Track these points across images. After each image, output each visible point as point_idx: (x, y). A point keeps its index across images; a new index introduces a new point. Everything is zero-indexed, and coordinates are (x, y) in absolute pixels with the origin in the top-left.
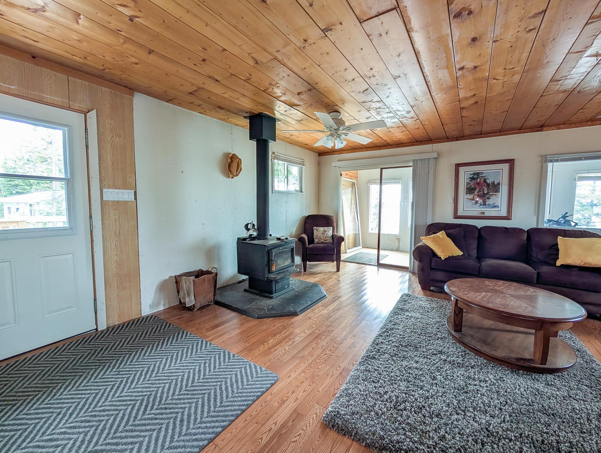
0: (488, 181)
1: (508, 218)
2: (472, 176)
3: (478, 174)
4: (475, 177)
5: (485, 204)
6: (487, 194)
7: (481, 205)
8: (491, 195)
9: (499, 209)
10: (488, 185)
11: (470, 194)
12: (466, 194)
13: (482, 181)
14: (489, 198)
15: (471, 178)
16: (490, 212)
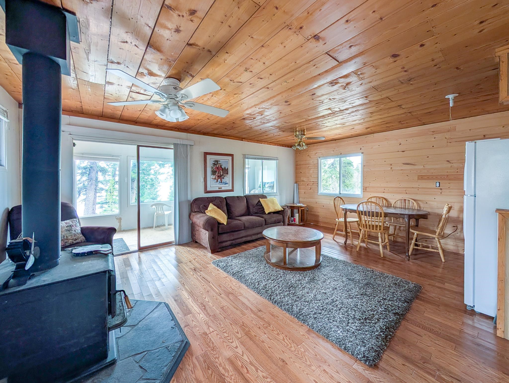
0: (223, 167)
1: (232, 190)
2: (214, 162)
3: (217, 161)
4: (216, 163)
5: (221, 182)
6: (222, 175)
7: (220, 182)
8: (224, 176)
9: (228, 185)
10: (223, 169)
11: (214, 175)
12: (212, 175)
13: (220, 166)
14: (223, 178)
15: (213, 164)
16: (224, 187)
